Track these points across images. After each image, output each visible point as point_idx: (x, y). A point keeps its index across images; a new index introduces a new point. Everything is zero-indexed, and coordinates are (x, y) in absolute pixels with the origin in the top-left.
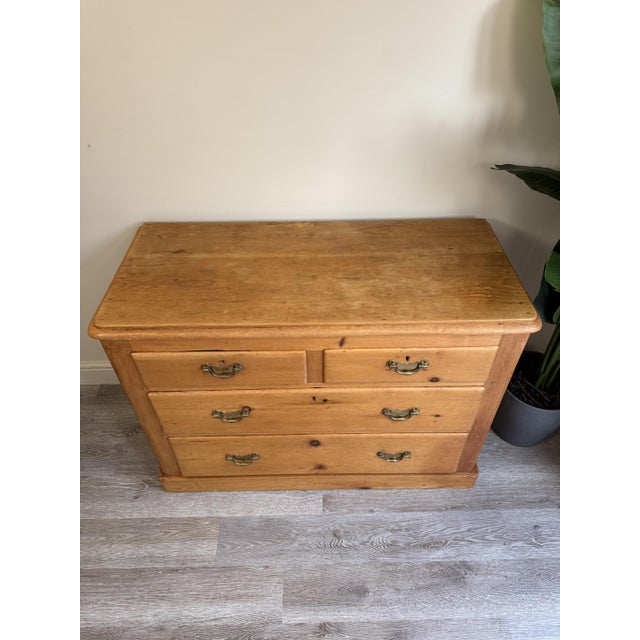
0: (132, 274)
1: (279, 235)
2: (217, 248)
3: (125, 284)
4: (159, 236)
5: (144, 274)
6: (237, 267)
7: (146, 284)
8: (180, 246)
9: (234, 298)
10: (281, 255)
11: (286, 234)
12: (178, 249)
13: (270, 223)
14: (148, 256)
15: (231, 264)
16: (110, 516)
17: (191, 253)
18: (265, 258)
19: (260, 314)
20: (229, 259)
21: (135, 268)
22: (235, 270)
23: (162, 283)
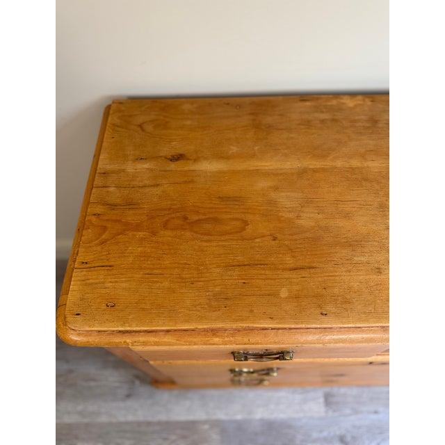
0: (112, 206)
1: (323, 121)
2: (234, 149)
3: (104, 228)
4: (140, 126)
5: (130, 204)
6: (276, 189)
7: (138, 227)
8: (177, 147)
9: (289, 261)
10: (339, 164)
11: (334, 120)
12: (173, 152)
13: (304, 97)
14: (130, 168)
15: (263, 184)
16: (104, 419)
17: (196, 160)
18: (315, 171)
19: (347, 302)
20: (258, 173)
21: (114, 194)
22: (273, 195)
23: (165, 226)
